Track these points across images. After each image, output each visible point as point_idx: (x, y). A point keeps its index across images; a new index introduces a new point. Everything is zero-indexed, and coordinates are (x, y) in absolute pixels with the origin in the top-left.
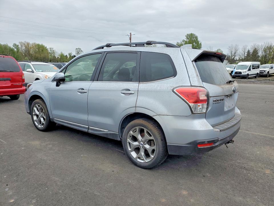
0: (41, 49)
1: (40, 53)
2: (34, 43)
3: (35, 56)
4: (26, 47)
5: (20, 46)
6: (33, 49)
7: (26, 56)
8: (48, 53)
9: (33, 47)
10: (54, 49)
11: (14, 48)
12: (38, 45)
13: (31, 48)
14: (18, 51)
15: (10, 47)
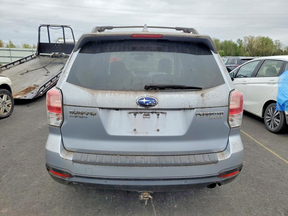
0: (266, 42)
1: (263, 47)
2: (259, 37)
3: (257, 50)
4: (249, 41)
5: (243, 41)
6: (257, 43)
7: (247, 50)
8: (273, 46)
9: (257, 41)
10: (280, 42)
11: (237, 43)
12: (263, 38)
13: (254, 42)
14: (240, 47)
15: (233, 43)
